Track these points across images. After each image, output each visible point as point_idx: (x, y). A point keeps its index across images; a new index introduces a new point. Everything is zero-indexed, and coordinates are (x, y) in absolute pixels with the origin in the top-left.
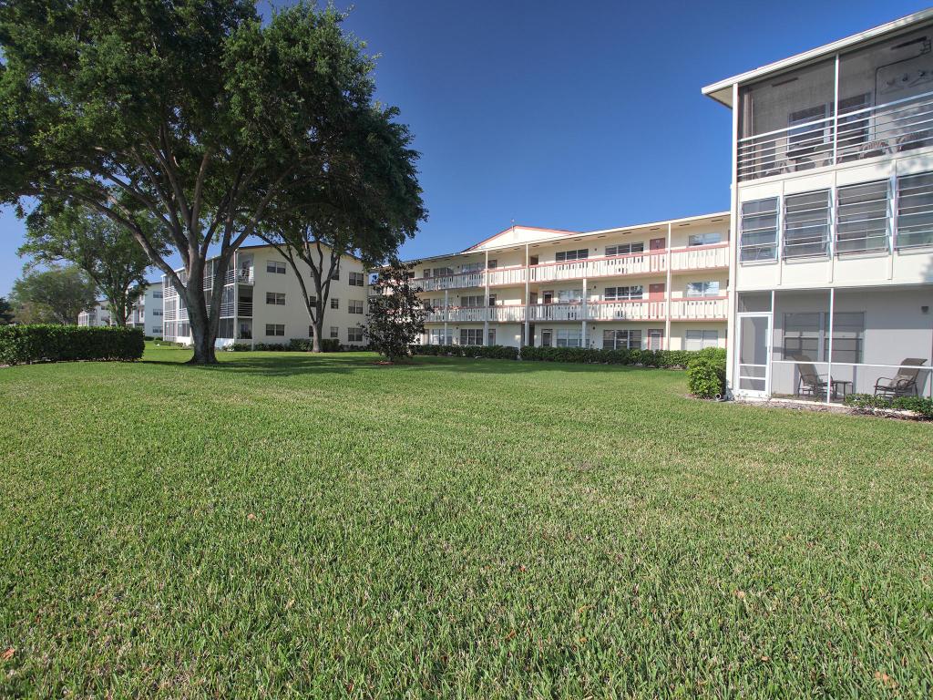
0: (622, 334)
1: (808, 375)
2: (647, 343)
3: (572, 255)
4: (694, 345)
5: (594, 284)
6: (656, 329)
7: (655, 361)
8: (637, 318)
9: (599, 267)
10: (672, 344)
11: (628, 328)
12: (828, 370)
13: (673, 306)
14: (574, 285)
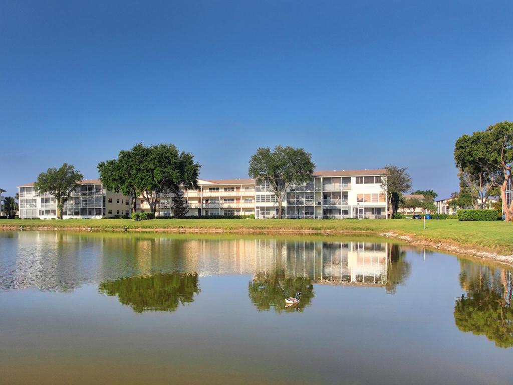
0: (229, 211)
1: (264, 217)
2: (236, 214)
3: (214, 189)
4: (247, 214)
5: (222, 198)
6: (238, 210)
7: (238, 217)
8: (234, 207)
9: (221, 193)
10: (242, 213)
11: (231, 210)
12: (266, 216)
13: (242, 204)
14: (216, 198)
